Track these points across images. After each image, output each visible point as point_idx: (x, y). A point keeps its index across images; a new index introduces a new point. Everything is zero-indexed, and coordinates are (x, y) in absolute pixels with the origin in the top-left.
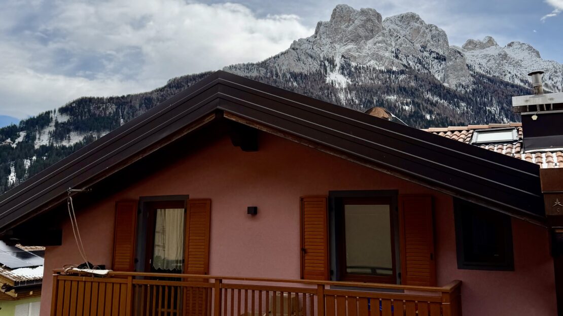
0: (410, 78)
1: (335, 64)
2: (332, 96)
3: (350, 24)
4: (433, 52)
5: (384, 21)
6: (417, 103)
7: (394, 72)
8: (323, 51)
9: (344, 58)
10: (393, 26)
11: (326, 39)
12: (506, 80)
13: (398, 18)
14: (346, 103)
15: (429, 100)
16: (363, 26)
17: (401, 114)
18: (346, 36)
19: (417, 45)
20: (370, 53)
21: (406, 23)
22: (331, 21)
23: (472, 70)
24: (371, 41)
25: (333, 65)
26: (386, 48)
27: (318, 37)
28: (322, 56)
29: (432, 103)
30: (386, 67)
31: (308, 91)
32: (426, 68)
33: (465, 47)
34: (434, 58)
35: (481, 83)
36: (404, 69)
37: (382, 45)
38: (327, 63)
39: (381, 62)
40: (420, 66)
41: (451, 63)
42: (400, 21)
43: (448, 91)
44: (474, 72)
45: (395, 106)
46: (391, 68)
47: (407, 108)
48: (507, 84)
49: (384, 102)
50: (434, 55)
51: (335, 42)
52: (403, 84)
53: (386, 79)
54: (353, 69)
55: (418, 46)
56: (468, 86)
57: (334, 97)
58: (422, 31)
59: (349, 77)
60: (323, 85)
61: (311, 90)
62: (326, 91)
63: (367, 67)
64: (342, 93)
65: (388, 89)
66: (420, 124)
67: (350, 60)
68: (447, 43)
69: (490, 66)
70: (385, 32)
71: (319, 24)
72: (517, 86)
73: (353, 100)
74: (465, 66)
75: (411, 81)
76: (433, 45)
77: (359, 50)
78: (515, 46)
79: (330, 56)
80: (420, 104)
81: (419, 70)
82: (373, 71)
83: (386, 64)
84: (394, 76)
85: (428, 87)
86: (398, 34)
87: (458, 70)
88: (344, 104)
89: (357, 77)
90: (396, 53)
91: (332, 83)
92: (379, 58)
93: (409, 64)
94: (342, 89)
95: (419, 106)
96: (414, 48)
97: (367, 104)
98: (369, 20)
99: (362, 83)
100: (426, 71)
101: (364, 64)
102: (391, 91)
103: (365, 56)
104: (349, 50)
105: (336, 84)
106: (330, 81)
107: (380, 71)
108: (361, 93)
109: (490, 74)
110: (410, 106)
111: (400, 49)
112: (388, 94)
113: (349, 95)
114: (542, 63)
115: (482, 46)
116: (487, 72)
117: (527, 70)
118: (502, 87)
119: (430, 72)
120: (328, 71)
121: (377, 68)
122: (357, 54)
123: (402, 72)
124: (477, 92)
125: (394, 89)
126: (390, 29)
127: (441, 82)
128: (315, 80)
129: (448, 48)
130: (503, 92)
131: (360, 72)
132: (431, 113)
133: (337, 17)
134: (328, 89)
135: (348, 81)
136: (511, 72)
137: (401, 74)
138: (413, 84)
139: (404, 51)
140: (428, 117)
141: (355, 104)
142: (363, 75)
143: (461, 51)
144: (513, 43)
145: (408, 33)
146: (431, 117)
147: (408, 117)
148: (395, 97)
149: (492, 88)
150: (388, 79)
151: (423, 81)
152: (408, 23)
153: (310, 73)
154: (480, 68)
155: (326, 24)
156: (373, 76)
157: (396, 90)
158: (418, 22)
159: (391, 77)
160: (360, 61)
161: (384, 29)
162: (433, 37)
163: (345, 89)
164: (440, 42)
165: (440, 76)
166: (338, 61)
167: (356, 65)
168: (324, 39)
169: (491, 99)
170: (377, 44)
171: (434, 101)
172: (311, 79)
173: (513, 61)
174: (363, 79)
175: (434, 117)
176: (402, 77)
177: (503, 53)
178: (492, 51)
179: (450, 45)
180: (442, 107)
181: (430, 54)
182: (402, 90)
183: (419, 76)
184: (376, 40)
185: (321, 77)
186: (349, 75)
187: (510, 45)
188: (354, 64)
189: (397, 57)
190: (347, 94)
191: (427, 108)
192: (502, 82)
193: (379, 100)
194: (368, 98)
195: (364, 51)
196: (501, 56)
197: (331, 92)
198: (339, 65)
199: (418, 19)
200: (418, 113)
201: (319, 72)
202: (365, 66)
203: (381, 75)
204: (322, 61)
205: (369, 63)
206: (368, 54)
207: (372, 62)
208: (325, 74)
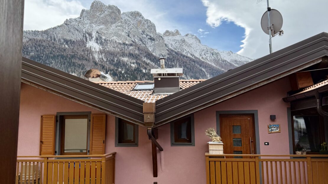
0: (135, 48)
1: (92, 36)
2: (90, 56)
3: (102, 13)
5: (122, 14)
6: (139, 63)
7: (126, 45)
8: (85, 28)
9: (98, 33)
10: (127, 18)
11: (87, 21)
12: (184, 54)
13: (130, 13)
14: (98, 60)
15: (145, 62)
16: (110, 15)
17: (130, 68)
18: (99, 20)
21: (134, 17)
22: (90, 10)
23: (168, 47)
24: (114, 25)
25: (91, 37)
26: (123, 30)
27: (82, 19)
28: (84, 30)
29: (146, 64)
30: (122, 41)
31: (75, 51)
32: (144, 44)
33: (165, 34)
34: (149, 38)
35: (171, 55)
36: (132, 43)
37: (121, 28)
38: (87, 36)
39: (120, 38)
40: (141, 42)
41: (157, 42)
42: (131, 15)
43: (155, 57)
44: (169, 48)
45: (127, 64)
46: (125, 42)
47: (133, 65)
48: (184, 56)
49: (121, 61)
51: (93, 23)
52: (131, 52)
53: (122, 48)
54: (103, 40)
55: (140, 31)
56: (165, 56)
57: (91, 56)
58: (142, 23)
59: (101, 45)
60: (85, 48)
61: (77, 51)
62: (86, 52)
63: (112, 40)
64: (96, 54)
65: (123, 54)
66: (139, 74)
67: (101, 35)
68: (156, 31)
69: (177, 46)
70: (122, 20)
71: (83, 11)
72: (189, 58)
73: (102, 59)
74: (164, 44)
75: (136, 50)
76: (148, 31)
77: (107, 29)
78: (189, 36)
79: (90, 31)
80: (140, 64)
81: (140, 45)
82: (115, 42)
83: (122, 39)
84: (126, 46)
85: (145, 54)
86: (130, 23)
87: (160, 47)
88: (97, 61)
89: (106, 45)
90: (128, 34)
91: (90, 48)
92: (119, 36)
93: (135, 41)
94: (96, 52)
95: (139, 65)
96: (138, 32)
97: (111, 62)
98: (113, 12)
99: (108, 49)
100: (144, 46)
101: (110, 38)
102: (124, 55)
103: (110, 34)
104: (101, 29)
105: (93, 48)
106: (89, 47)
107: (119, 43)
108: (108, 55)
109: (176, 50)
110: (135, 64)
111: (131, 31)
112: (123, 57)
113: (100, 56)
114: (201, 46)
115: (173, 34)
116: (175, 49)
117: (194, 49)
118: (182, 57)
119: (146, 46)
120: (88, 40)
121: (117, 41)
122: (106, 31)
123: (131, 45)
124: (169, 59)
125: (126, 54)
126: (125, 19)
127: (152, 52)
128: (79, 45)
129: (156, 34)
130: (182, 60)
131: (107, 43)
132: (145, 69)
133: (94, 8)
134: (88, 51)
135: (100, 47)
136: (187, 49)
137: (131, 46)
138: (137, 52)
139: (133, 33)
140: (144, 71)
141: (104, 61)
142: (109, 44)
143: (162, 36)
144: (188, 34)
145: (135, 23)
146: (145, 71)
147: (133, 70)
148: (127, 59)
149: (177, 57)
150: (123, 48)
151: (142, 51)
152: (135, 17)
153: (77, 41)
154: (172, 46)
155: (87, 11)
156: (115, 45)
157: (127, 55)
158: (141, 17)
160: (108, 36)
161: (122, 19)
162: (148, 27)
163: (98, 52)
164: (152, 30)
165: (151, 49)
166: (94, 34)
168: (86, 20)
169: (176, 63)
170: (118, 27)
171: (147, 63)
172: (77, 44)
173: (188, 44)
174: (109, 47)
175: (147, 71)
176: (131, 48)
177: (183, 40)
178: (178, 38)
179: (157, 32)
180: (151, 66)
181: (147, 36)
182: (131, 55)
183: (140, 48)
184: (117, 25)
185: (84, 43)
186: (101, 43)
187: (187, 35)
188: (104, 37)
189: (129, 36)
190: (99, 55)
191: (144, 66)
192: (182, 55)
193: (118, 60)
194: (112, 58)
195: (110, 30)
196: (182, 41)
197: (89, 53)
198: (95, 37)
199: (141, 15)
200: (139, 68)
201: (82, 40)
202: (110, 39)
203: (119, 45)
204: (85, 34)
205: (113, 38)
206: (112, 32)
207: (115, 38)
208: (86, 42)
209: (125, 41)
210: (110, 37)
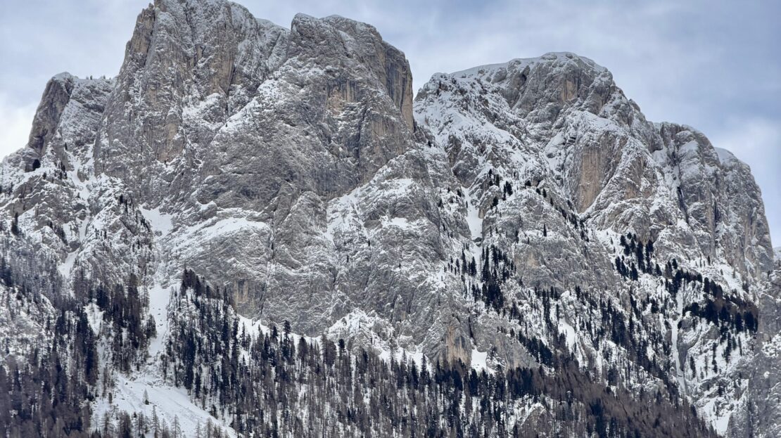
0: (563, 416)
1: (144, 323)
3: (231, 100)
4: (689, 277)
5: (422, 95)
7: (476, 383)
8: (76, 246)
9: (199, 289)
10: (468, 124)
11: (93, 179)
13: (501, 78)
16: (306, 113)
18: (209, 168)
19: (602, 236)
20: (343, 270)
21: (544, 111)
22: (126, 78)
24: (349, 200)
25: (134, 328)
26: (434, 243)
27: (48, 168)
28: (66, 270)
30: (430, 354)
32: (650, 366)
34: (694, 308)
36: (533, 364)
37: (414, 226)
38: (95, 318)
39: (406, 323)
40: (617, 351)
42: (512, 99)
46: (462, 356)
50: (692, 294)
51: (149, 197)
53: (432, 418)
54: (245, 356)
55: (608, 239)
58: (626, 161)
59: (222, 402)
63: (328, 345)
67: (229, 302)
68: (762, 230)
70: (427, 152)
71: (58, 93)
76: (686, 240)
77: (283, 247)
79: (119, 279)
81: (612, 375)
82: (362, 368)
83: (434, 335)
84: (476, 403)
86: (500, 171)
89: (271, 400)
90: (486, 275)
91: (125, 434)
93: (560, 340)
96: (585, 252)
98: (338, 83)
100: (652, 384)
101: (312, 331)
103: (314, 286)
104: (228, 246)
107: (399, 369)
111: (512, 251)
119: (672, 388)
120: (102, 364)
121: (385, 356)
122: (272, 268)
123: (523, 384)
126: (454, 141)
128: (24, 416)
129: (767, 261)
131: (284, 377)
133: (160, 57)
135: (216, 423)
137: (518, 392)
139: (531, 263)
142: (302, 391)
145: (552, 164)
150: (442, 422)
152: (555, 113)
155: (94, 91)
156: (358, 398)
158: (608, 108)
159: (462, 408)
160: (290, 313)
161: (421, 136)
162: (685, 194)
164: (722, 227)
165: (726, 414)
166: (161, 304)
167: (266, 331)
168: (82, 177)
170: (386, 222)
174: (304, 414)
176: (520, 411)
181: (673, 289)
183: (615, 409)
184: (378, 194)
185: (62, 396)
186: (223, 387)
188: (251, 327)
189: (493, 296)
195: (313, 253)
198: (164, 329)
199: (607, 92)
201: (51, 367)
202: (315, 341)
203: (403, 394)
204: (70, 305)
205: (339, 324)
206: (333, 271)
207: (358, 322)
208: (81, 378)
209: (456, 353)
210: (310, 323)
